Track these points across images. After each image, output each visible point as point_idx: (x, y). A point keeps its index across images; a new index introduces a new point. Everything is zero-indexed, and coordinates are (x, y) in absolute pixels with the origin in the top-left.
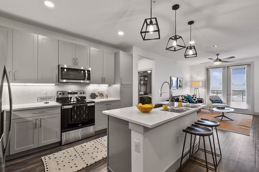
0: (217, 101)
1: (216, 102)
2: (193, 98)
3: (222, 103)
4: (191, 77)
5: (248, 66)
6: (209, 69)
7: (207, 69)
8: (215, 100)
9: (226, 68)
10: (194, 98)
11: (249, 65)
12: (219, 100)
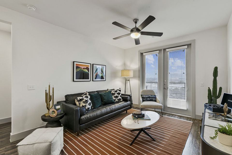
0: (149, 97)
1: (149, 99)
2: (113, 94)
3: (155, 101)
4: (125, 64)
5: (188, 48)
6: (144, 54)
7: (142, 54)
8: (147, 96)
9: (163, 51)
10: (116, 95)
11: (189, 45)
12: (153, 96)
